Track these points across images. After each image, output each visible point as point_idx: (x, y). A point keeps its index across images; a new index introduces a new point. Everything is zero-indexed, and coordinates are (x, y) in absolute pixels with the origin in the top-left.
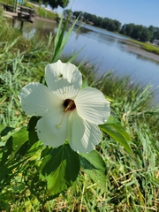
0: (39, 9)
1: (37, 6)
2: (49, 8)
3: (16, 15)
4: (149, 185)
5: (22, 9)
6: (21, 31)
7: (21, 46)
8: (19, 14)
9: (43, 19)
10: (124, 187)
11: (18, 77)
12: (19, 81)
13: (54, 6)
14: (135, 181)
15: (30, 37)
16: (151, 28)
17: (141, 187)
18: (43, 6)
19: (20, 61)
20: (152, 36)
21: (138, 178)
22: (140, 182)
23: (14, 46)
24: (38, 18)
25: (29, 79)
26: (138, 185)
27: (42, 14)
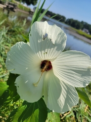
0: (19, 5)
1: (18, 3)
2: (25, 5)
3: (6, 6)
4: (81, 116)
5: (9, 4)
6: (8, 16)
7: (6, 24)
8: (7, 6)
9: (21, 11)
10: (65, 117)
11: (3, 43)
12: (3, 45)
13: (28, 4)
14: (72, 114)
15: (12, 19)
16: (82, 22)
17: (76, 118)
18: (22, 3)
19: (5, 33)
20: (83, 26)
21: (74, 112)
22: (75, 114)
23: (2, 24)
24: (18, 10)
25: (10, 45)
26: (74, 116)
27: (21, 8)
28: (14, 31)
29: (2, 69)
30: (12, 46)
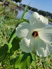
0: (12, 2)
1: (11, 1)
2: (15, 2)
3: (4, 3)
4: (46, 65)
5: (6, 2)
6: (5, 9)
7: (4, 13)
8: (5, 3)
9: (12, 6)
10: (37, 65)
11: (2, 24)
12: (2, 25)
13: (17, 2)
15: (8, 11)
16: (47, 12)
18: (13, 1)
19: (3, 18)
20: (47, 15)
21: (42, 62)
23: (2, 13)
24: (11, 5)
25: (6, 25)
26: (42, 65)
27: (13, 4)
28: (8, 17)
29: (1, 38)
30: (7, 25)
